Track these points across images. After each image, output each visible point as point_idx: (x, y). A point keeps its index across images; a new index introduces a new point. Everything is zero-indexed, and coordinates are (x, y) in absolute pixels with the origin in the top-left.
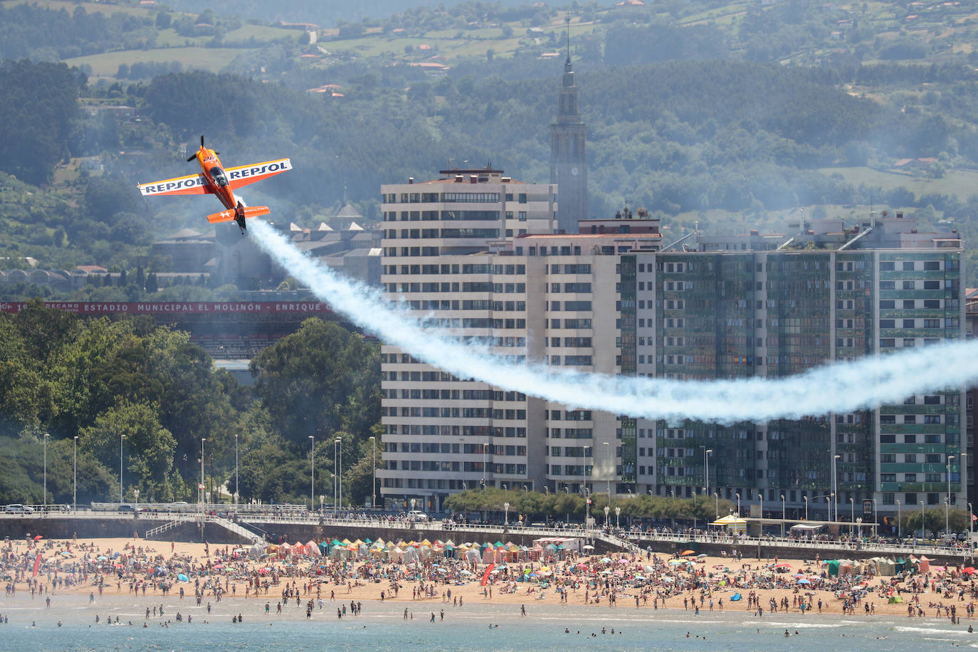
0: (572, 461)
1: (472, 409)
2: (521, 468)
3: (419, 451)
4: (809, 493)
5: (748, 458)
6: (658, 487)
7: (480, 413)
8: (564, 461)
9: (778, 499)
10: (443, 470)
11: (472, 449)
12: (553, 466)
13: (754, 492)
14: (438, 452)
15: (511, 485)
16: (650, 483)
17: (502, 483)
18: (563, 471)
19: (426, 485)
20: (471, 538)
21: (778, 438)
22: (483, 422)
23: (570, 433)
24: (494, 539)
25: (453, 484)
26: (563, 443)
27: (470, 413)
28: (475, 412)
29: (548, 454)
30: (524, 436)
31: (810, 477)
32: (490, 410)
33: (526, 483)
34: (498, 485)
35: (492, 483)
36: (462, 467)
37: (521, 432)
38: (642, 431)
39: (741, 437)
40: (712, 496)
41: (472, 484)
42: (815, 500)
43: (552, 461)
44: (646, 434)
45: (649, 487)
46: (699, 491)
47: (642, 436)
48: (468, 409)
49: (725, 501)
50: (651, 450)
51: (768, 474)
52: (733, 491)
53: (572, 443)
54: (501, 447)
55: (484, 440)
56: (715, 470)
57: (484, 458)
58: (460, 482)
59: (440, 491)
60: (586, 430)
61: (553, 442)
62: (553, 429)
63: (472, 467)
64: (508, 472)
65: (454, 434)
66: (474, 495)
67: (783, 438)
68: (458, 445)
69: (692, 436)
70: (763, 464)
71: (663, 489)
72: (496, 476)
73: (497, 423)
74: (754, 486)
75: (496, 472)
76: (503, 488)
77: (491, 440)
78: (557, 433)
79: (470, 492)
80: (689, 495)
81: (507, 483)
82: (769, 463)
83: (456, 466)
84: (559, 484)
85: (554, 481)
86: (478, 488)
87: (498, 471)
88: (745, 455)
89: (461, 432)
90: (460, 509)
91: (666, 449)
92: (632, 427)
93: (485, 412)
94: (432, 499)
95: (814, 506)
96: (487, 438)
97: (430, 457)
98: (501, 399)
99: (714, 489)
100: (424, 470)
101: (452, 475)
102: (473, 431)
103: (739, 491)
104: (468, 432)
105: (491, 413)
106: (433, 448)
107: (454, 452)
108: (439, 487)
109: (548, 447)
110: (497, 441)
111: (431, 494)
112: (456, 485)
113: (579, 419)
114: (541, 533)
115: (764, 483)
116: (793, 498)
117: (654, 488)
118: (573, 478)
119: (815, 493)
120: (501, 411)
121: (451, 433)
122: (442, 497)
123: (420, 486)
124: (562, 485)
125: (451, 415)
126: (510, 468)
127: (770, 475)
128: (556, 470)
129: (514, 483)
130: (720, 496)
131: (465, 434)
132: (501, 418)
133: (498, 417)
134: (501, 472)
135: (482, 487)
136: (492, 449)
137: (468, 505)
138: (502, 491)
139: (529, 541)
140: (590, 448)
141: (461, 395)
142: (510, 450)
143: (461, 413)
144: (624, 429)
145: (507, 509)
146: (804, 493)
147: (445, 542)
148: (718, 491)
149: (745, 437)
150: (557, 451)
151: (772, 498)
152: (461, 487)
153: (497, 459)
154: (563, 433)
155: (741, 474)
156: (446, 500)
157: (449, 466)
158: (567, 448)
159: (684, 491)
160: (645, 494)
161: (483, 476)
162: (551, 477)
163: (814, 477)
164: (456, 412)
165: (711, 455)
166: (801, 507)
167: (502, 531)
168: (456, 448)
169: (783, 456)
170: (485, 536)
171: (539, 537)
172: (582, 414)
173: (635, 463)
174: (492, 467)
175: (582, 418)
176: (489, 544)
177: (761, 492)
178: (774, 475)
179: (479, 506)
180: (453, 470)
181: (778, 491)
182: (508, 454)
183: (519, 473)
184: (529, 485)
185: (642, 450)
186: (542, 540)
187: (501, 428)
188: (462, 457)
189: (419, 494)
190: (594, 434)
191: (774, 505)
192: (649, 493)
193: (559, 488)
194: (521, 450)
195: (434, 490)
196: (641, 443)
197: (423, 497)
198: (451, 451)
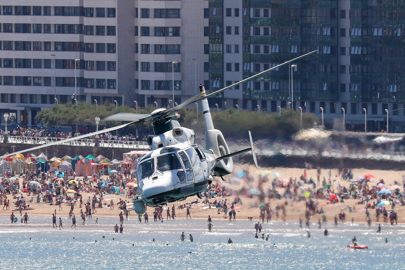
0: (161, 76)
1: (63, 25)
2: (111, 83)
3: (12, 67)
4: (390, 106)
5: (332, 72)
6: (245, 101)
7: (70, 29)
8: (153, 76)
9: (361, 112)
10: (35, 84)
11: (63, 64)
12: (142, 81)
13: (338, 106)
14: (30, 67)
15: (101, 99)
16: (236, 97)
17: (93, 98)
18: (152, 85)
19: (18, 99)
20: (62, 151)
21: (360, 53)
22: (74, 38)
23: (159, 49)
24: (85, 151)
25: (44, 98)
26: (153, 58)
27: (61, 29)
28: (66, 28)
29: (137, 70)
30: (114, 52)
31: (391, 90)
32: (81, 26)
33: (116, 98)
34: (88, 100)
35: (82, 97)
36: (53, 82)
37: (111, 48)
38: (228, 46)
39: (325, 52)
40: (297, 110)
41: (64, 99)
42: (395, 113)
43: (142, 76)
44: (233, 49)
45: (235, 101)
46: (284, 105)
47: (229, 51)
48: (59, 26)
49: (309, 114)
50: (237, 65)
51: (350, 88)
52: (317, 104)
53: (161, 58)
54: (92, 63)
55: (74, 56)
56: (299, 84)
57: (75, 73)
58: (52, 97)
59: (32, 105)
60: (174, 45)
61: (142, 58)
62: (142, 45)
63: (64, 82)
64: (98, 87)
65: (46, 50)
66: (66, 109)
67: (365, 52)
68: (50, 60)
69: (277, 51)
70: (346, 78)
71: (249, 104)
72: (87, 91)
73: (88, 39)
74: (337, 100)
75: (87, 87)
76: (93, 102)
77: (82, 56)
78: (146, 49)
79: (62, 107)
80: (274, 109)
81: (98, 98)
82: (351, 77)
83: (47, 81)
84: (148, 99)
85: (144, 96)
86: (69, 103)
87: (89, 86)
88: (329, 70)
89: (53, 48)
90: (52, 122)
91: (252, 64)
92: (219, 43)
93: (76, 28)
94: (24, 113)
95: (395, 118)
96: (78, 53)
97: (22, 72)
98: (92, 16)
99: (298, 103)
100: (16, 85)
101: (43, 90)
102: (65, 47)
103: (323, 105)
104: (59, 47)
105: (82, 29)
106: (24, 63)
107: (46, 67)
108: (31, 102)
109: (137, 62)
110: (88, 57)
111: (23, 109)
112: (48, 100)
113: (168, 35)
114: (131, 147)
115: (347, 96)
116: (374, 111)
117: (240, 103)
118: (161, 93)
119: (395, 106)
120: (92, 27)
121: (43, 48)
122: (34, 111)
123: (13, 101)
124: (152, 99)
125: (43, 31)
126: (100, 83)
127: (352, 89)
128: (146, 84)
129: (105, 98)
130: (304, 109)
131: (56, 50)
132: (92, 34)
133: (89, 33)
134: (92, 87)
135: (73, 101)
136: (83, 65)
137: (59, 119)
138: (92, 106)
139: (119, 154)
140: (179, 64)
141: (52, 12)
142: (100, 66)
143: (52, 29)
144: (211, 45)
145: (97, 123)
146: (385, 106)
147: (37, 155)
148: (302, 105)
149: (329, 52)
150: (146, 67)
151: (354, 111)
152: (52, 101)
153: (88, 74)
154: (152, 49)
155: (325, 88)
156: (38, 115)
157: (42, 81)
158: (156, 63)
159: (269, 105)
160: (232, 108)
161: (74, 91)
162: (141, 92)
163: (395, 91)
164: (47, 29)
165: (296, 70)
166: (382, 120)
167: (93, 145)
168: (47, 64)
169: (365, 70)
170: (77, 150)
171: (129, 150)
172: (170, 30)
173: (222, 78)
174: (83, 82)
175: (171, 34)
176: (81, 157)
177: (344, 105)
178: (356, 89)
179: (71, 121)
180: (45, 85)
181: (360, 105)
182: (98, 69)
183: (109, 88)
184: (119, 99)
185: (229, 65)
186: (133, 153)
187: (92, 44)
188: (53, 73)
189: (11, 108)
190: (182, 49)
191: (357, 117)
192: (236, 108)
193: (148, 103)
194: (111, 66)
195: (26, 105)
196: (228, 58)
197: (15, 111)
198: (43, 66)
